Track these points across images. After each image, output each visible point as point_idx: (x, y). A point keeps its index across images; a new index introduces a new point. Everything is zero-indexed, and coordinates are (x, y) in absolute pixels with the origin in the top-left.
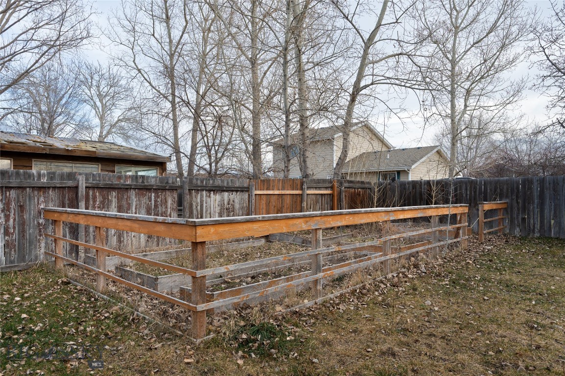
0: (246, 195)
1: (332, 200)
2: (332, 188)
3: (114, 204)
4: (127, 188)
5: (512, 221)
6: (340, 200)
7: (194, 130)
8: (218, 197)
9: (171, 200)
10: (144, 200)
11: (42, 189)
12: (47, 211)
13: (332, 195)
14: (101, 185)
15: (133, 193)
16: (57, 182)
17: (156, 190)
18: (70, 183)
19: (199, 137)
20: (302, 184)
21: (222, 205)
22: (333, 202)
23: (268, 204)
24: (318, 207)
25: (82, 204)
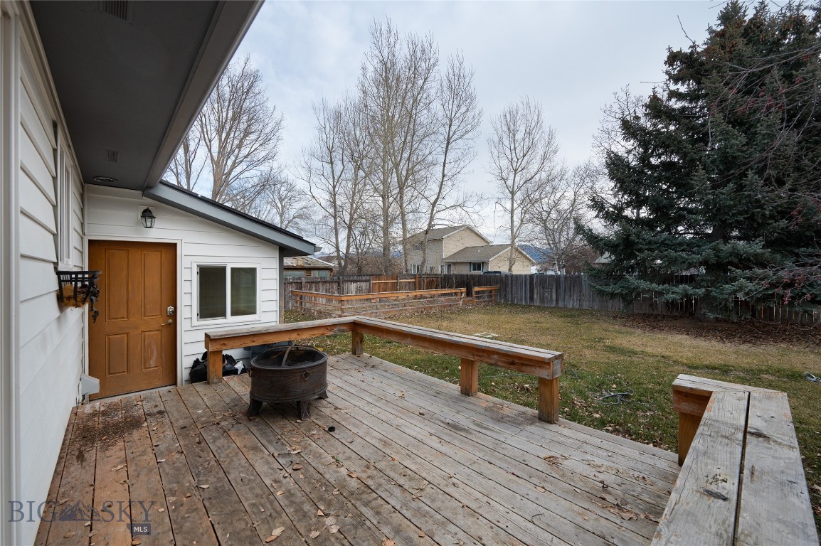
0: (368, 283)
1: (415, 285)
2: (415, 278)
3: (314, 288)
4: (318, 282)
5: (500, 296)
6: (420, 284)
7: (349, 238)
8: (355, 284)
9: (335, 286)
10: (325, 287)
11: (291, 283)
12: (292, 291)
13: (415, 283)
14: (309, 281)
15: (320, 284)
16: (295, 281)
17: (329, 282)
18: (299, 281)
19: (351, 240)
20: (397, 277)
21: (357, 288)
22: (415, 286)
23: (379, 287)
24: (407, 287)
25: (303, 289)
